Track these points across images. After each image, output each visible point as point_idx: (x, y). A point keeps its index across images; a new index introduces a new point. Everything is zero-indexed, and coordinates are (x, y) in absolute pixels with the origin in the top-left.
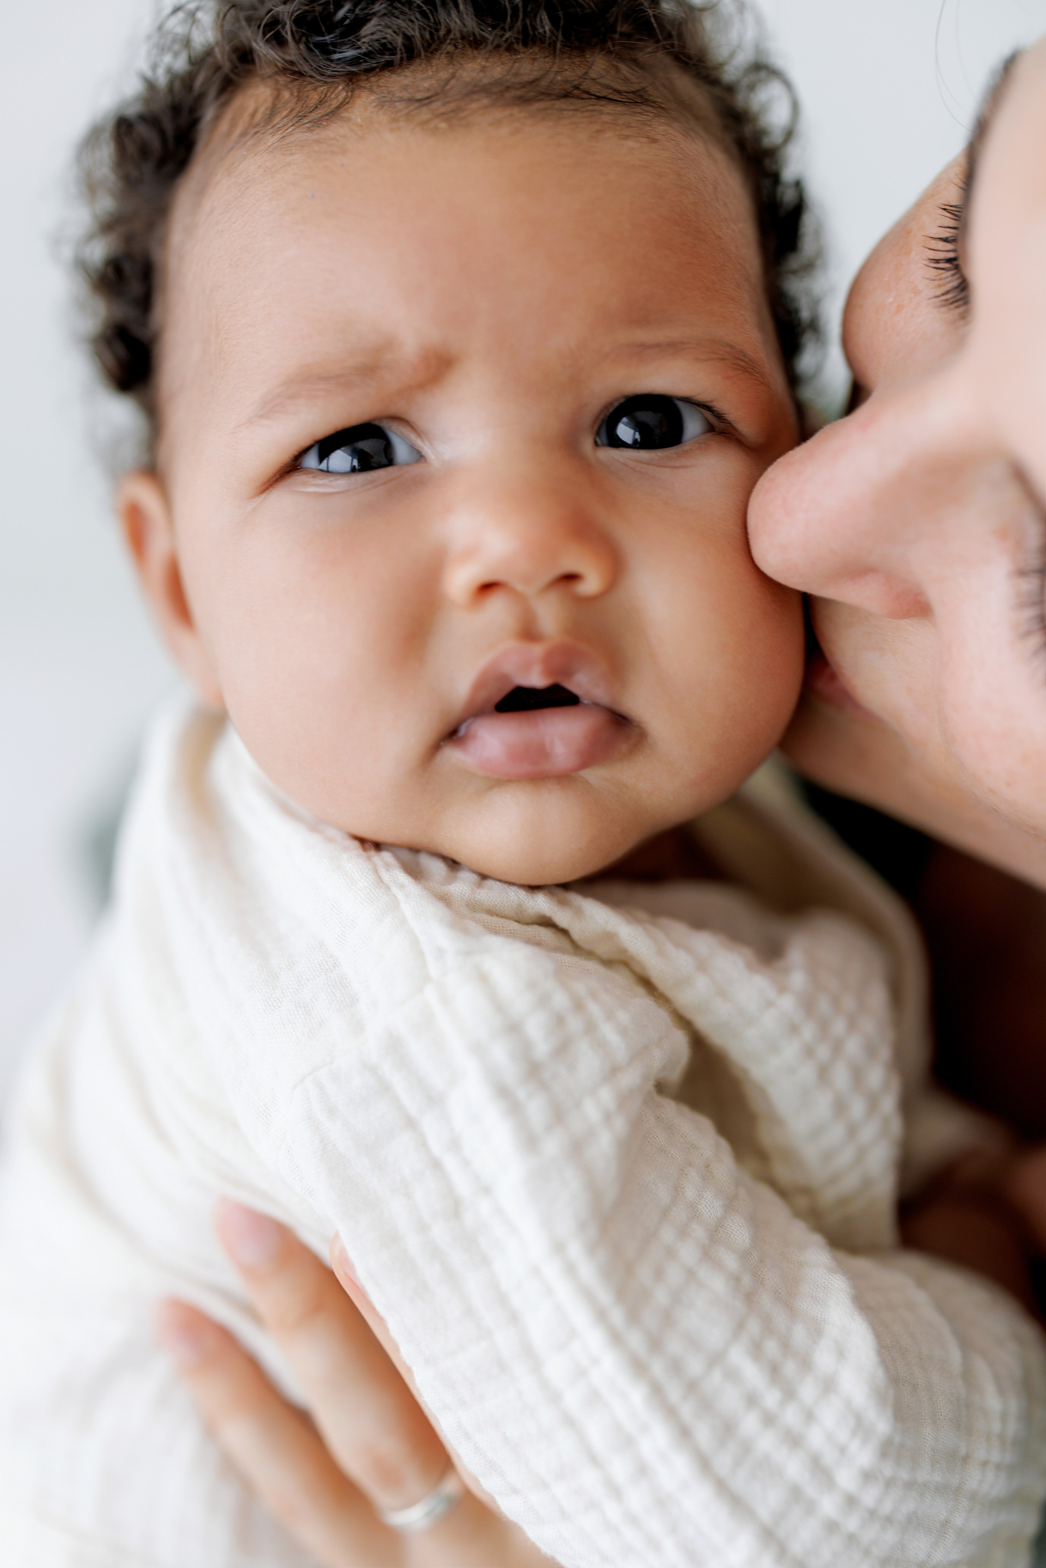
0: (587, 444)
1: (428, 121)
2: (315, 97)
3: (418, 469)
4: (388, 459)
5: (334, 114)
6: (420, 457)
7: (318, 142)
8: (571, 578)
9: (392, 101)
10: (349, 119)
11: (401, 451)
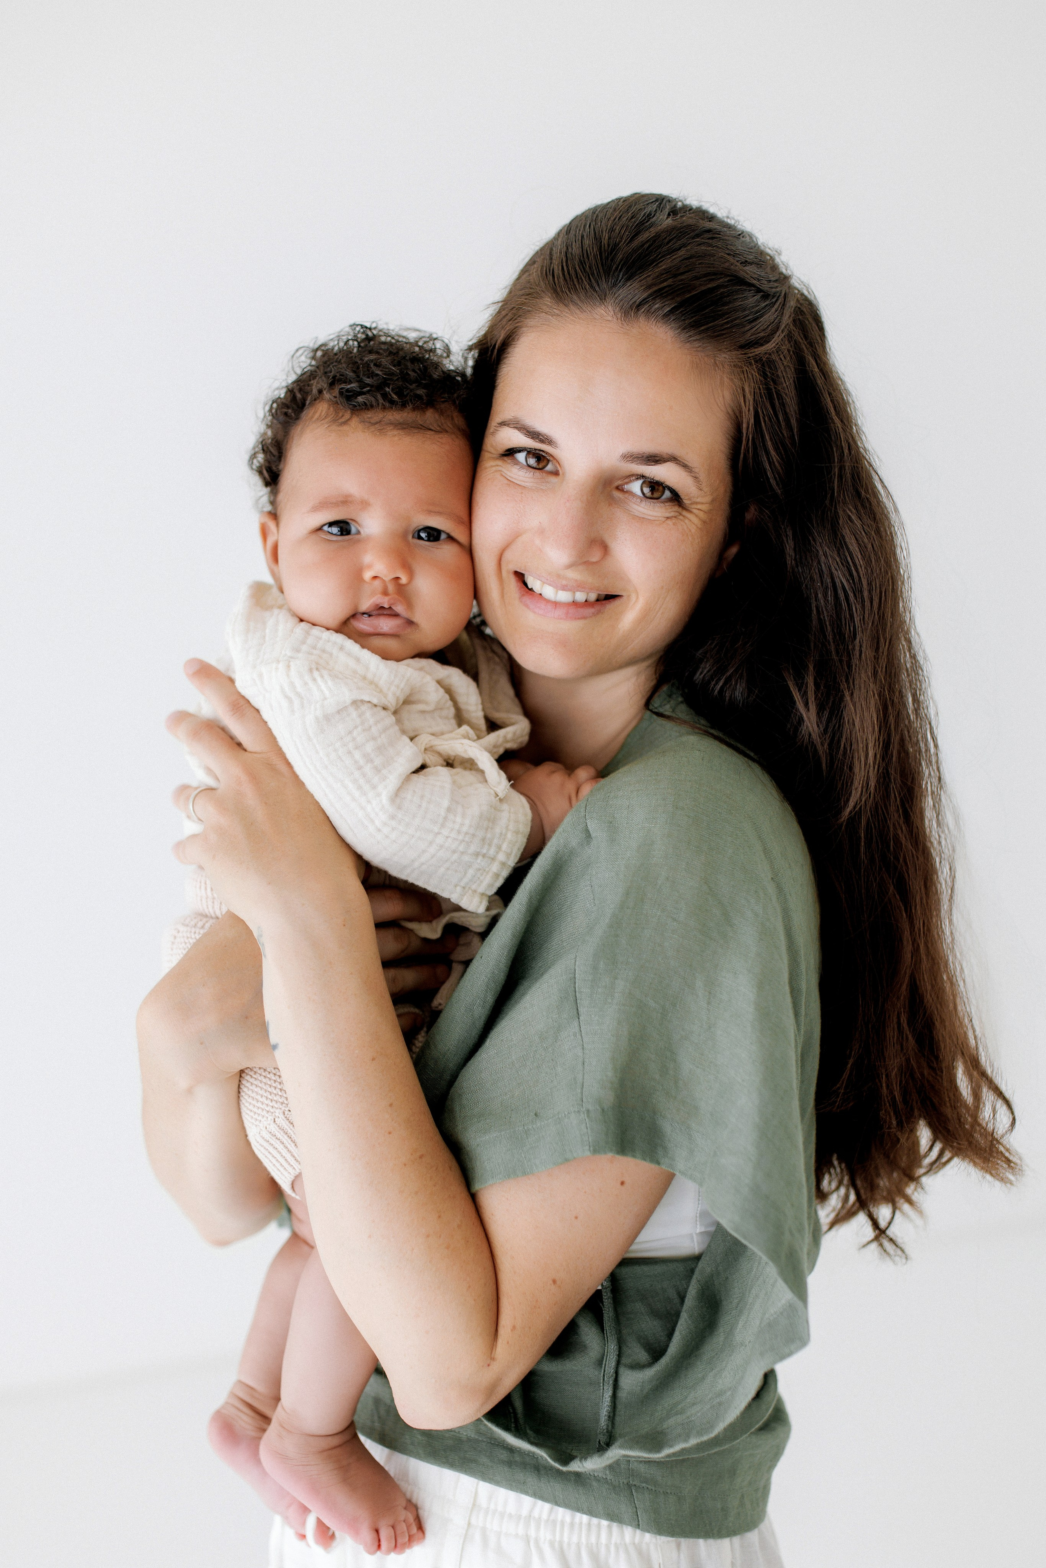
0: (410, 537)
1: (373, 431)
2: (340, 415)
3: (357, 537)
4: (348, 532)
5: (345, 423)
6: (358, 533)
7: (340, 430)
8: (398, 578)
9: (364, 422)
10: (350, 425)
11: (353, 530)
